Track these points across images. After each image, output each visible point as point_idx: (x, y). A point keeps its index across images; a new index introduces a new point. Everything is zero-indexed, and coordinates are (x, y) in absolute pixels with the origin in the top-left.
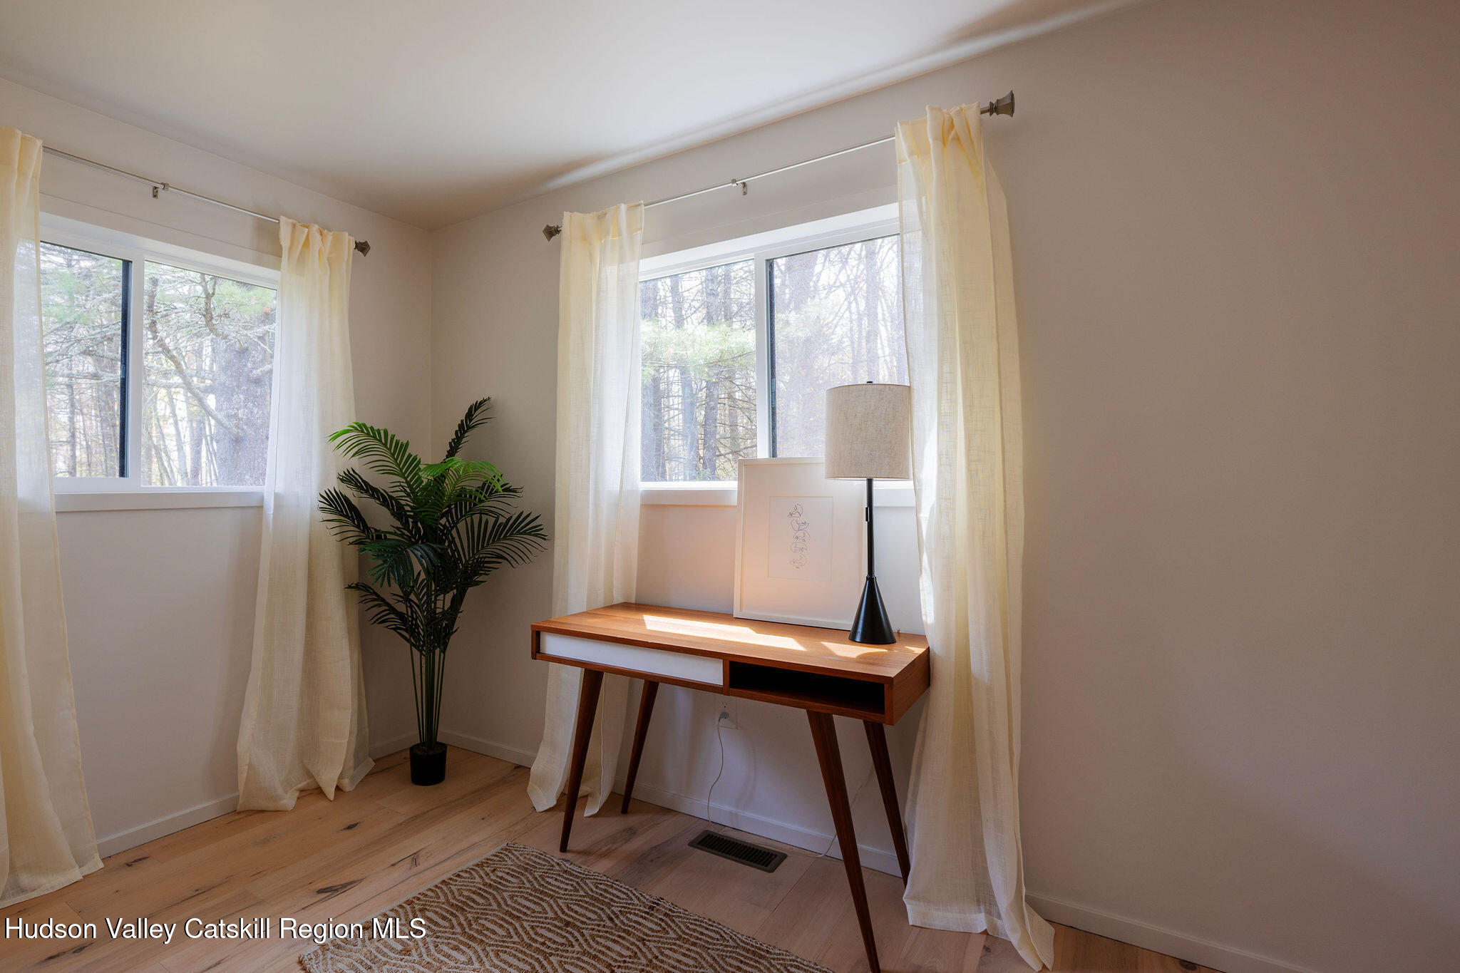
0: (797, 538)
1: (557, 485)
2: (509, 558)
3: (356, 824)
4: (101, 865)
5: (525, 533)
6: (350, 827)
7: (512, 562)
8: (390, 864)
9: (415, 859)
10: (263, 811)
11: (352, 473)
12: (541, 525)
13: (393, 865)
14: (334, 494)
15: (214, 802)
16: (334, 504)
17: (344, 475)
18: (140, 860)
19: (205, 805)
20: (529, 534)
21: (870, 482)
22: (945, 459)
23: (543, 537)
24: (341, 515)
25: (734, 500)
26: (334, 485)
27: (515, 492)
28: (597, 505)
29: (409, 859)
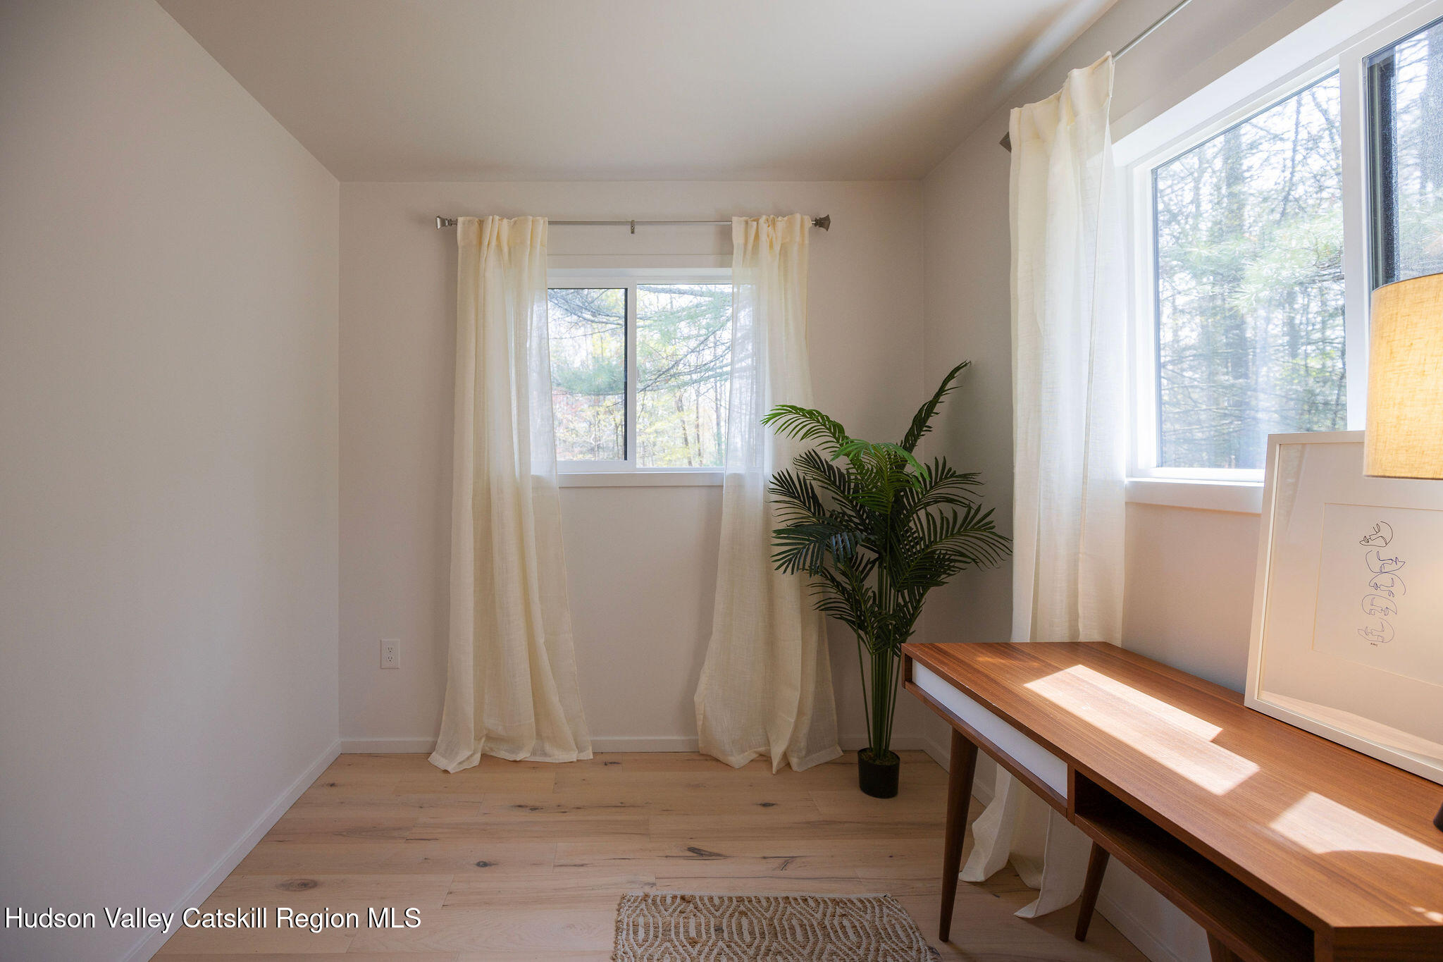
0: (1377, 587)
3: (773, 805)
4: (591, 757)
6: (765, 805)
8: (762, 856)
9: (787, 862)
10: (717, 760)
11: (813, 454)
13: (764, 858)
14: (788, 477)
15: (683, 738)
16: (786, 485)
17: (805, 457)
18: (614, 763)
19: (675, 738)
20: (985, 531)
24: (792, 497)
26: (788, 466)
29: (781, 861)
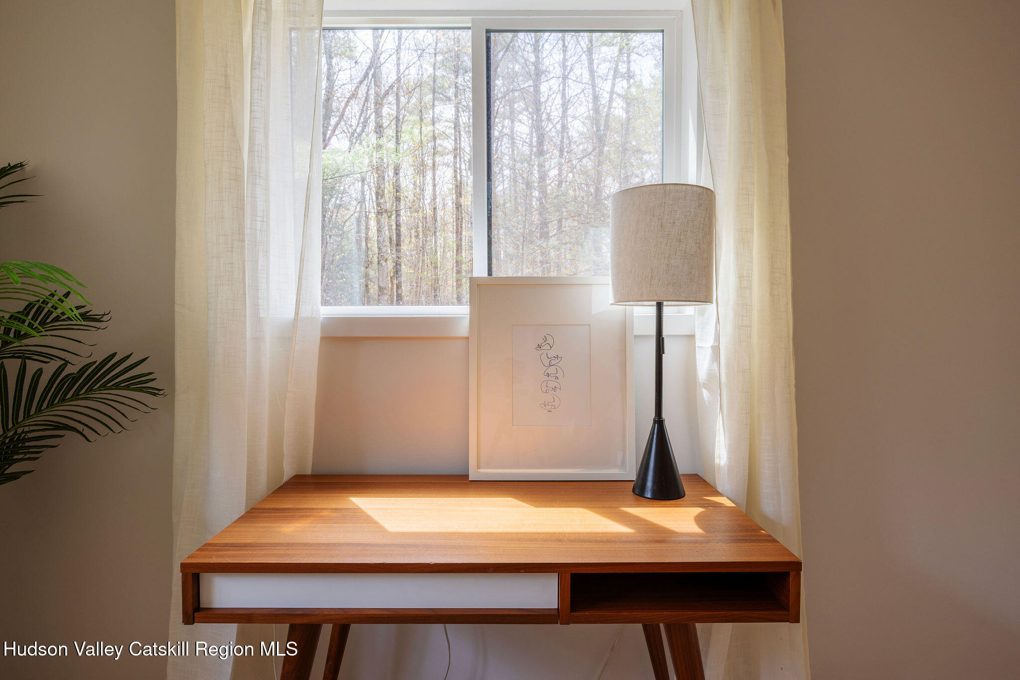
0: (548, 375)
1: (177, 309)
2: (80, 427)
5: (117, 386)
7: (87, 432)
12: (150, 374)
20: (127, 388)
21: (659, 306)
22: (743, 279)
23: (155, 392)
25: (464, 328)
27: (99, 321)
28: (258, 340)
